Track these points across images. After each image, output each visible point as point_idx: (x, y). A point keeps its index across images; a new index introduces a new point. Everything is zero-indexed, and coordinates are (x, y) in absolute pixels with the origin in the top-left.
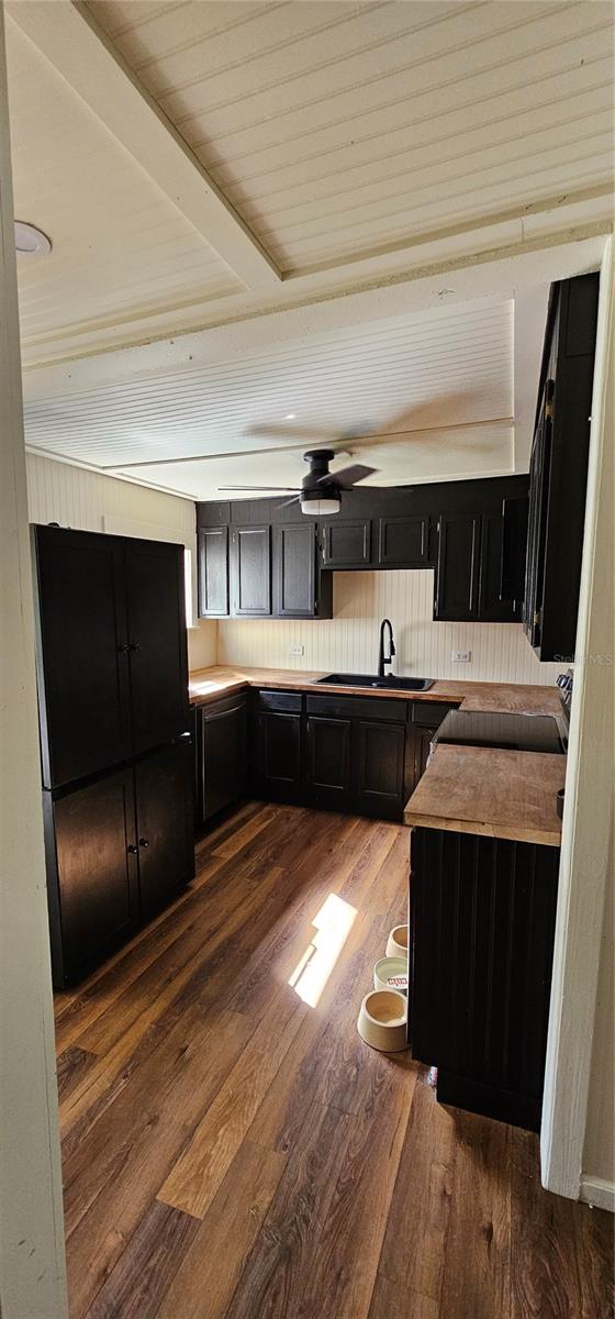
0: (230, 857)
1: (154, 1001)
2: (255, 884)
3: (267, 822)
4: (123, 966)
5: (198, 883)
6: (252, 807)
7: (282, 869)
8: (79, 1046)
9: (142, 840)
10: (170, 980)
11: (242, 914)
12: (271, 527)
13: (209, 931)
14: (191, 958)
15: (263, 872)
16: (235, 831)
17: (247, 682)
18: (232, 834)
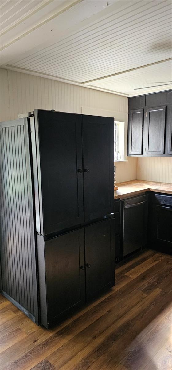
0: (134, 278)
1: (86, 347)
2: (145, 295)
3: (156, 262)
4: (75, 323)
5: (117, 288)
6: (149, 253)
7: (161, 290)
8: (49, 360)
9: (87, 264)
10: (95, 338)
11: (136, 310)
12: (166, 107)
13: (118, 315)
14: (107, 328)
15: (150, 289)
16: (139, 264)
17: (149, 189)
18: (137, 265)
